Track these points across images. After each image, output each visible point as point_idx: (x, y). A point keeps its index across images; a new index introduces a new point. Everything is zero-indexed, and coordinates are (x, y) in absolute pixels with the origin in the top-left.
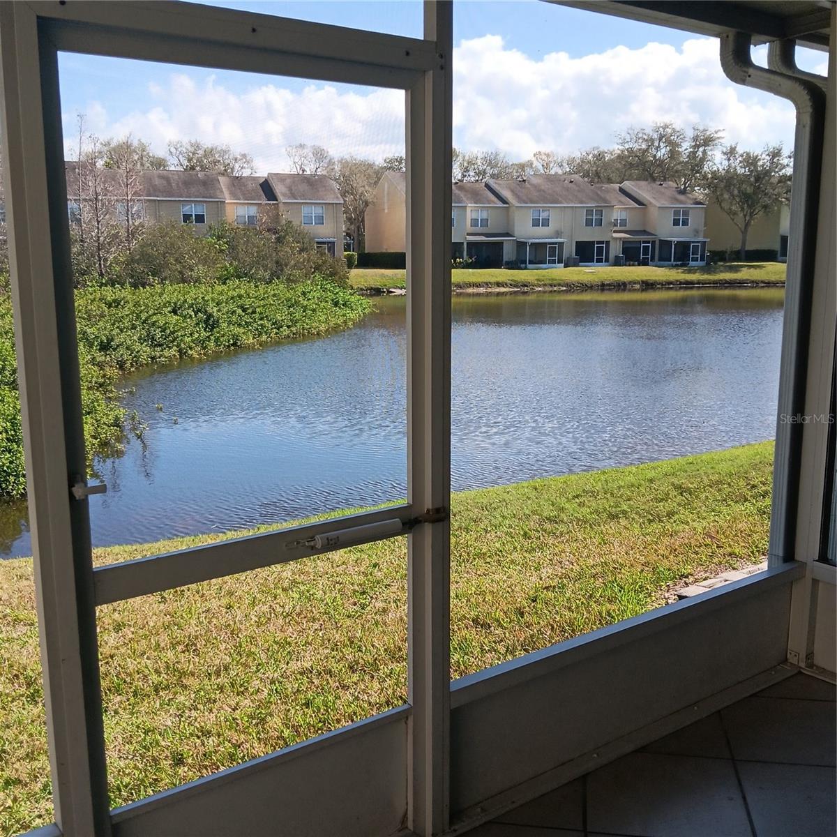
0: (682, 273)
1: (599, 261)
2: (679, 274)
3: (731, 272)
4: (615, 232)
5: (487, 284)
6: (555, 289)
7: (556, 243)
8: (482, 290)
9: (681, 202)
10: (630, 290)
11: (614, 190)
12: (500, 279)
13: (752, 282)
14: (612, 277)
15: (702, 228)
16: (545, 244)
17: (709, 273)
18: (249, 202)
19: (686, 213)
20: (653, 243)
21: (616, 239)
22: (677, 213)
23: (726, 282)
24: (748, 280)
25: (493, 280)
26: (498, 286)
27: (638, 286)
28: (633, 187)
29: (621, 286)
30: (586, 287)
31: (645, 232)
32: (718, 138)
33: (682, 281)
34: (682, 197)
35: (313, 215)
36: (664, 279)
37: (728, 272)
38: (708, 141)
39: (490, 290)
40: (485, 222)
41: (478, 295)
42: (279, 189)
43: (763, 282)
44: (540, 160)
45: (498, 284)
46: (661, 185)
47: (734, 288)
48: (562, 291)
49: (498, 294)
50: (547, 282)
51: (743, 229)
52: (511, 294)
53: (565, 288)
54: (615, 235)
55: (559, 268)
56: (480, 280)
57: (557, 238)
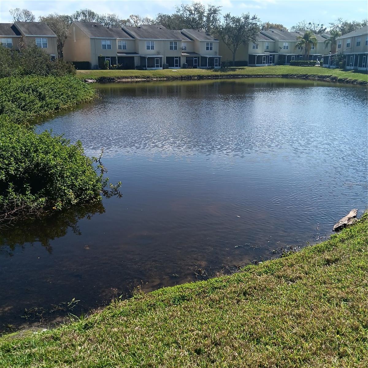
0: (213, 71)
1: (177, 66)
2: (212, 72)
3: (232, 71)
4: (182, 53)
5: (131, 77)
6: (162, 79)
7: (158, 58)
8: (129, 80)
9: (209, 39)
10: (193, 80)
11: (179, 33)
12: (136, 75)
13: (242, 75)
14: (185, 73)
15: (218, 51)
16: (154, 58)
17: (224, 72)
18: (8, 36)
19: (211, 44)
20: (199, 58)
21: (183, 56)
22: (207, 44)
23: (232, 75)
24: (240, 74)
25: (133, 75)
26: (137, 78)
27: (196, 78)
28: (187, 32)
29: (189, 78)
30: (175, 78)
31: (194, 53)
32: (219, 10)
33: (214, 75)
34: (208, 37)
35: (42, 43)
36: (207, 74)
37: (231, 71)
38: (215, 11)
39: (133, 80)
40: (125, 47)
41: (128, 82)
42: (22, 29)
43: (246, 75)
44: (133, 19)
45: (136, 77)
46: (199, 31)
47: (235, 78)
48: (165, 80)
49: (137, 82)
50: (158, 76)
51: (233, 52)
52: (142, 82)
53: (166, 79)
54: (183, 54)
55: (161, 69)
56: (127, 75)
57: (158, 55)
